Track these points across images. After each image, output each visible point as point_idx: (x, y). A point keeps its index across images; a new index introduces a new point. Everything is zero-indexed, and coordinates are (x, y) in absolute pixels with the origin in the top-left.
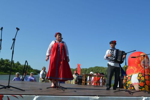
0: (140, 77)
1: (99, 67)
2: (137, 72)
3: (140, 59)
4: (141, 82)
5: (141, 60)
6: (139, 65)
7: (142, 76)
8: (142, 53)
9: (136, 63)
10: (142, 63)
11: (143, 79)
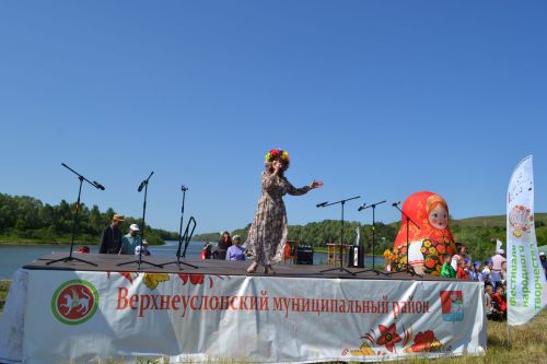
0: (428, 249)
1: (329, 221)
2: (420, 236)
3: (427, 209)
4: (428, 259)
5: (430, 210)
6: (425, 221)
7: (432, 246)
8: (431, 194)
9: (418, 217)
10: (431, 218)
11: (432, 251)
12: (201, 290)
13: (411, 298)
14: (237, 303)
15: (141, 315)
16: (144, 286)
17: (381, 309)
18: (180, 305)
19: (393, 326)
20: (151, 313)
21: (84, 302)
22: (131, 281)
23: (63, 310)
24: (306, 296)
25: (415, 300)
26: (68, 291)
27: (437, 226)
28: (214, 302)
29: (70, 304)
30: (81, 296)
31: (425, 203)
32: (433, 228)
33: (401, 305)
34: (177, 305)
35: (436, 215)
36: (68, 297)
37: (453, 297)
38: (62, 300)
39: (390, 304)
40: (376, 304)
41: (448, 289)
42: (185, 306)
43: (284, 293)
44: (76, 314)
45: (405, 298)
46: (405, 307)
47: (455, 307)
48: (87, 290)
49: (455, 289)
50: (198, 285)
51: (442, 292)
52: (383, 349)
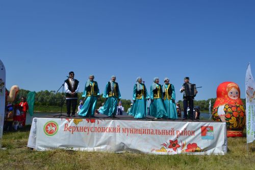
2: (223, 103)
4: (227, 114)
6: (226, 96)
7: (229, 108)
10: (229, 94)
11: (229, 110)
12: (95, 125)
13: (185, 129)
14: (108, 130)
15: (72, 133)
16: (74, 123)
17: (171, 133)
18: (86, 130)
19: (176, 141)
20: (76, 133)
21: (54, 128)
22: (69, 122)
23: (47, 131)
24: (136, 128)
25: (187, 130)
26: (49, 125)
27: (232, 98)
28: (99, 130)
29: (49, 129)
30: (53, 126)
31: (226, 88)
32: (230, 99)
33: (180, 132)
34: (85, 130)
35: (232, 93)
36: (49, 127)
37: (208, 129)
38: (47, 128)
39: (175, 132)
40: (168, 131)
41: (206, 125)
42: (89, 130)
43: (127, 126)
44: (51, 133)
45: (182, 129)
46: (182, 133)
47: (209, 134)
48: (55, 125)
49: (210, 126)
50: (93, 123)
51: (202, 127)
52: (171, 150)
